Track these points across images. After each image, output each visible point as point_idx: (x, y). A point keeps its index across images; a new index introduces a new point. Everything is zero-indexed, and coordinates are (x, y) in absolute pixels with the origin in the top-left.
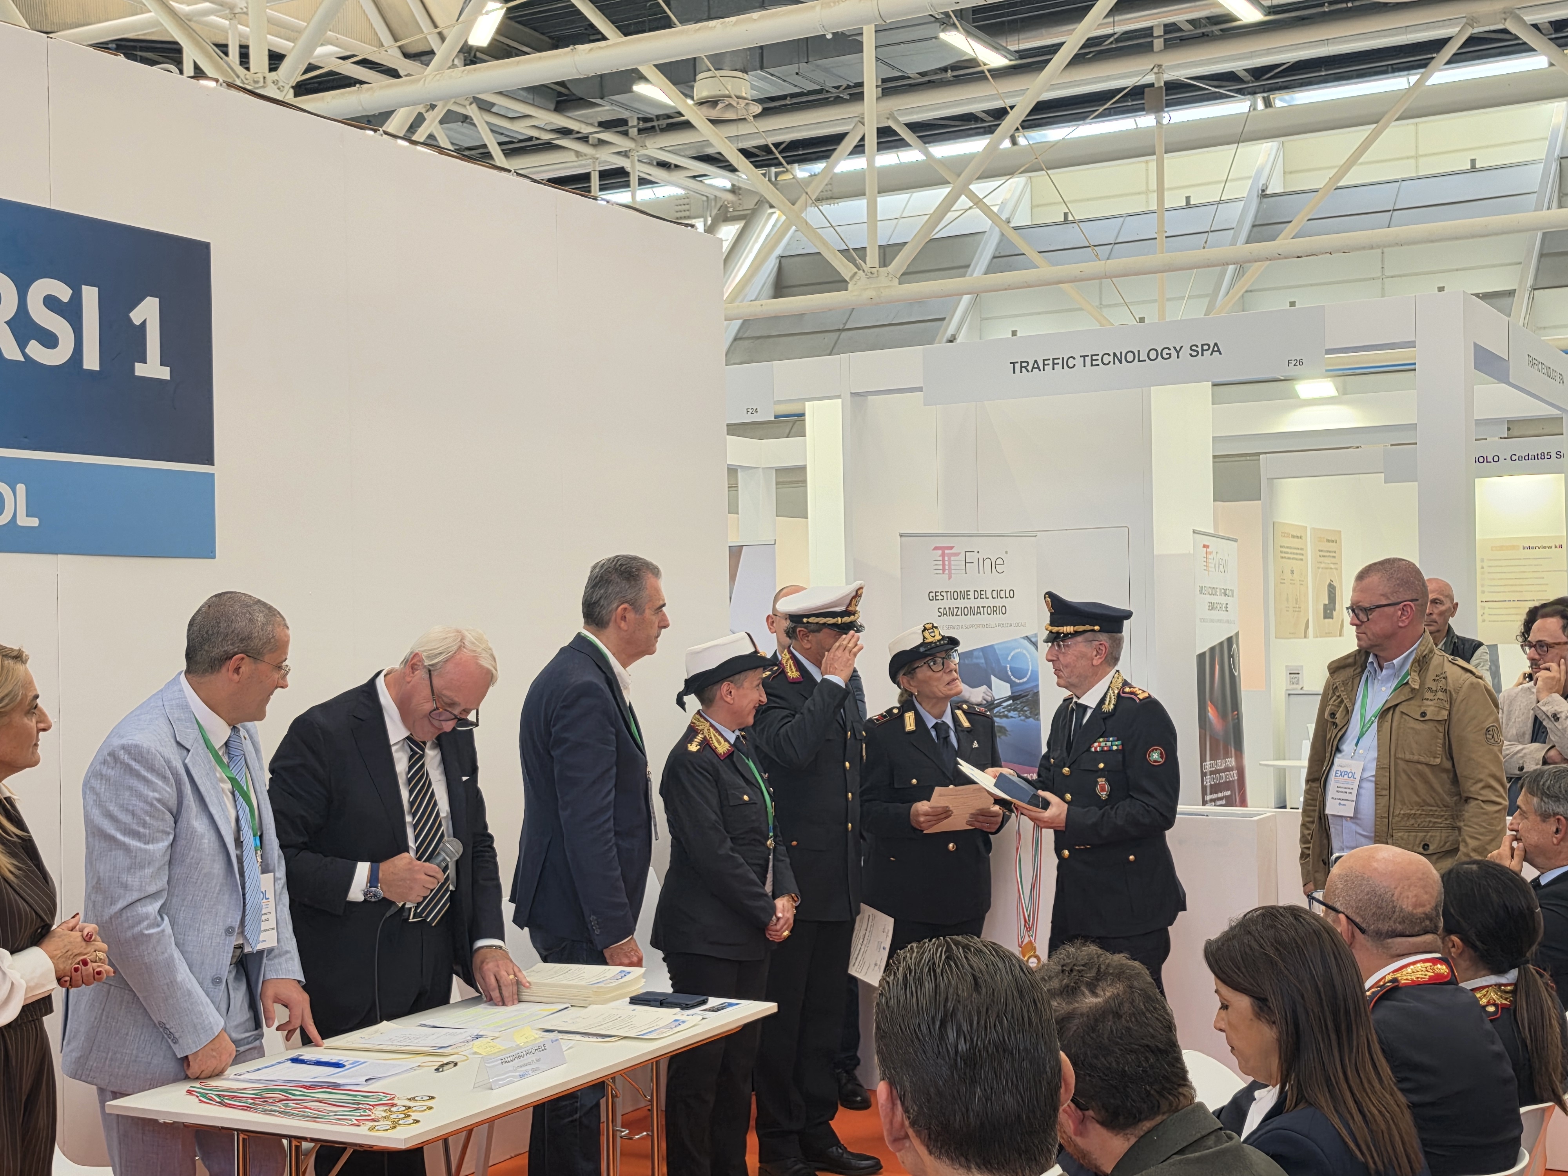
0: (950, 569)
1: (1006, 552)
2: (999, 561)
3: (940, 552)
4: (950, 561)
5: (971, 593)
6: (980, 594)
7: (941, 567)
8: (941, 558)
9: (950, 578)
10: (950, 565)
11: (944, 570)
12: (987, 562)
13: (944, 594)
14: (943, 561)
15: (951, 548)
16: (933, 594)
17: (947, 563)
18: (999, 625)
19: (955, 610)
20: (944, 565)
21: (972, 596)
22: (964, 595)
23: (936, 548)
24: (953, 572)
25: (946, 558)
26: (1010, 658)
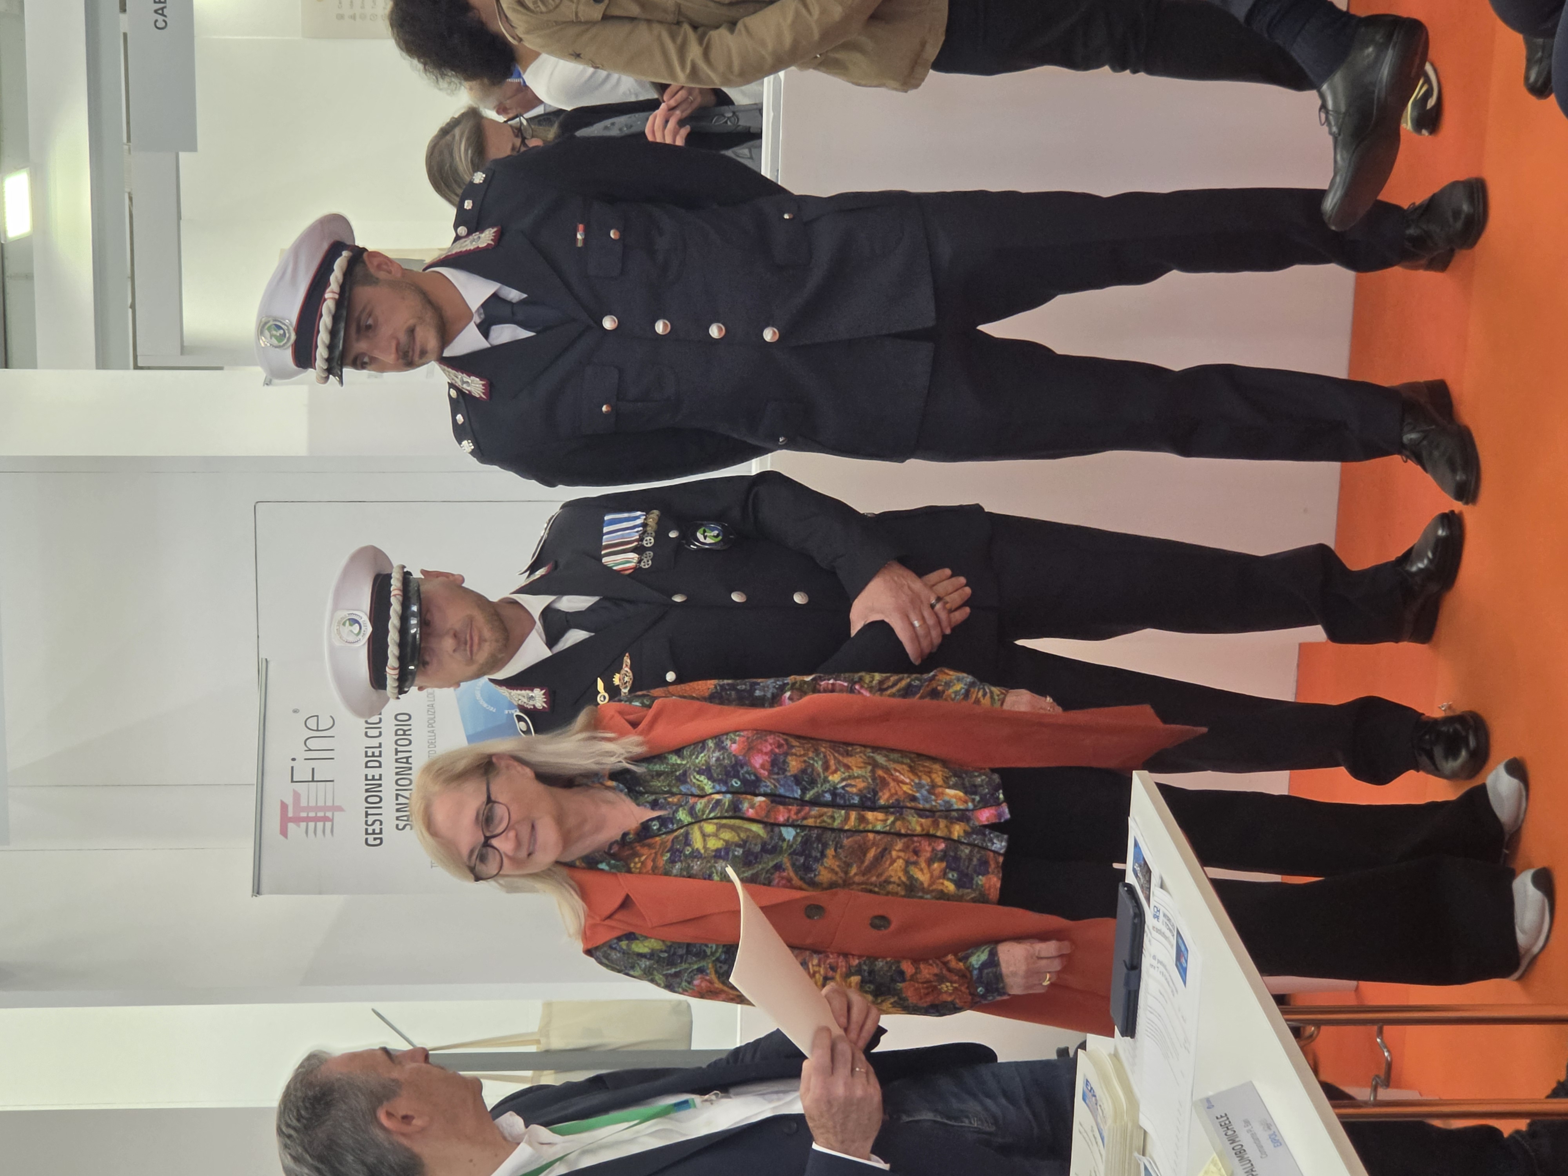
0: (325, 808)
1: (295, 711)
2: (312, 723)
3: (291, 826)
4: (308, 809)
5: (371, 772)
6: (373, 758)
7: (320, 825)
8: (303, 825)
9: (340, 809)
10: (317, 808)
11: (325, 819)
12: (312, 744)
13: (371, 819)
14: (307, 819)
15: (284, 806)
16: (371, 838)
17: (312, 814)
18: (430, 725)
19: (401, 800)
20: (316, 819)
21: (376, 772)
22: (373, 786)
23: (284, 832)
24: (329, 803)
25: (304, 814)
26: (492, 709)
